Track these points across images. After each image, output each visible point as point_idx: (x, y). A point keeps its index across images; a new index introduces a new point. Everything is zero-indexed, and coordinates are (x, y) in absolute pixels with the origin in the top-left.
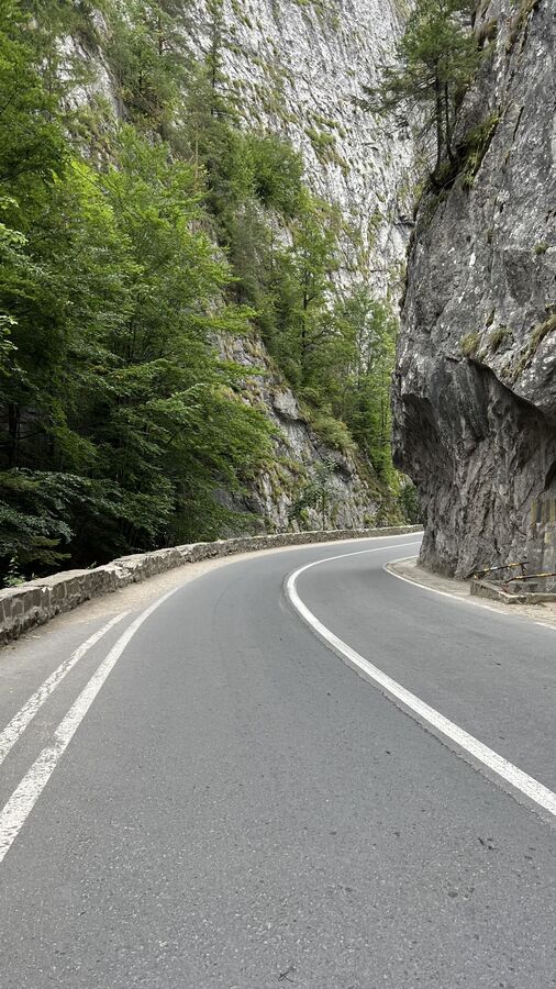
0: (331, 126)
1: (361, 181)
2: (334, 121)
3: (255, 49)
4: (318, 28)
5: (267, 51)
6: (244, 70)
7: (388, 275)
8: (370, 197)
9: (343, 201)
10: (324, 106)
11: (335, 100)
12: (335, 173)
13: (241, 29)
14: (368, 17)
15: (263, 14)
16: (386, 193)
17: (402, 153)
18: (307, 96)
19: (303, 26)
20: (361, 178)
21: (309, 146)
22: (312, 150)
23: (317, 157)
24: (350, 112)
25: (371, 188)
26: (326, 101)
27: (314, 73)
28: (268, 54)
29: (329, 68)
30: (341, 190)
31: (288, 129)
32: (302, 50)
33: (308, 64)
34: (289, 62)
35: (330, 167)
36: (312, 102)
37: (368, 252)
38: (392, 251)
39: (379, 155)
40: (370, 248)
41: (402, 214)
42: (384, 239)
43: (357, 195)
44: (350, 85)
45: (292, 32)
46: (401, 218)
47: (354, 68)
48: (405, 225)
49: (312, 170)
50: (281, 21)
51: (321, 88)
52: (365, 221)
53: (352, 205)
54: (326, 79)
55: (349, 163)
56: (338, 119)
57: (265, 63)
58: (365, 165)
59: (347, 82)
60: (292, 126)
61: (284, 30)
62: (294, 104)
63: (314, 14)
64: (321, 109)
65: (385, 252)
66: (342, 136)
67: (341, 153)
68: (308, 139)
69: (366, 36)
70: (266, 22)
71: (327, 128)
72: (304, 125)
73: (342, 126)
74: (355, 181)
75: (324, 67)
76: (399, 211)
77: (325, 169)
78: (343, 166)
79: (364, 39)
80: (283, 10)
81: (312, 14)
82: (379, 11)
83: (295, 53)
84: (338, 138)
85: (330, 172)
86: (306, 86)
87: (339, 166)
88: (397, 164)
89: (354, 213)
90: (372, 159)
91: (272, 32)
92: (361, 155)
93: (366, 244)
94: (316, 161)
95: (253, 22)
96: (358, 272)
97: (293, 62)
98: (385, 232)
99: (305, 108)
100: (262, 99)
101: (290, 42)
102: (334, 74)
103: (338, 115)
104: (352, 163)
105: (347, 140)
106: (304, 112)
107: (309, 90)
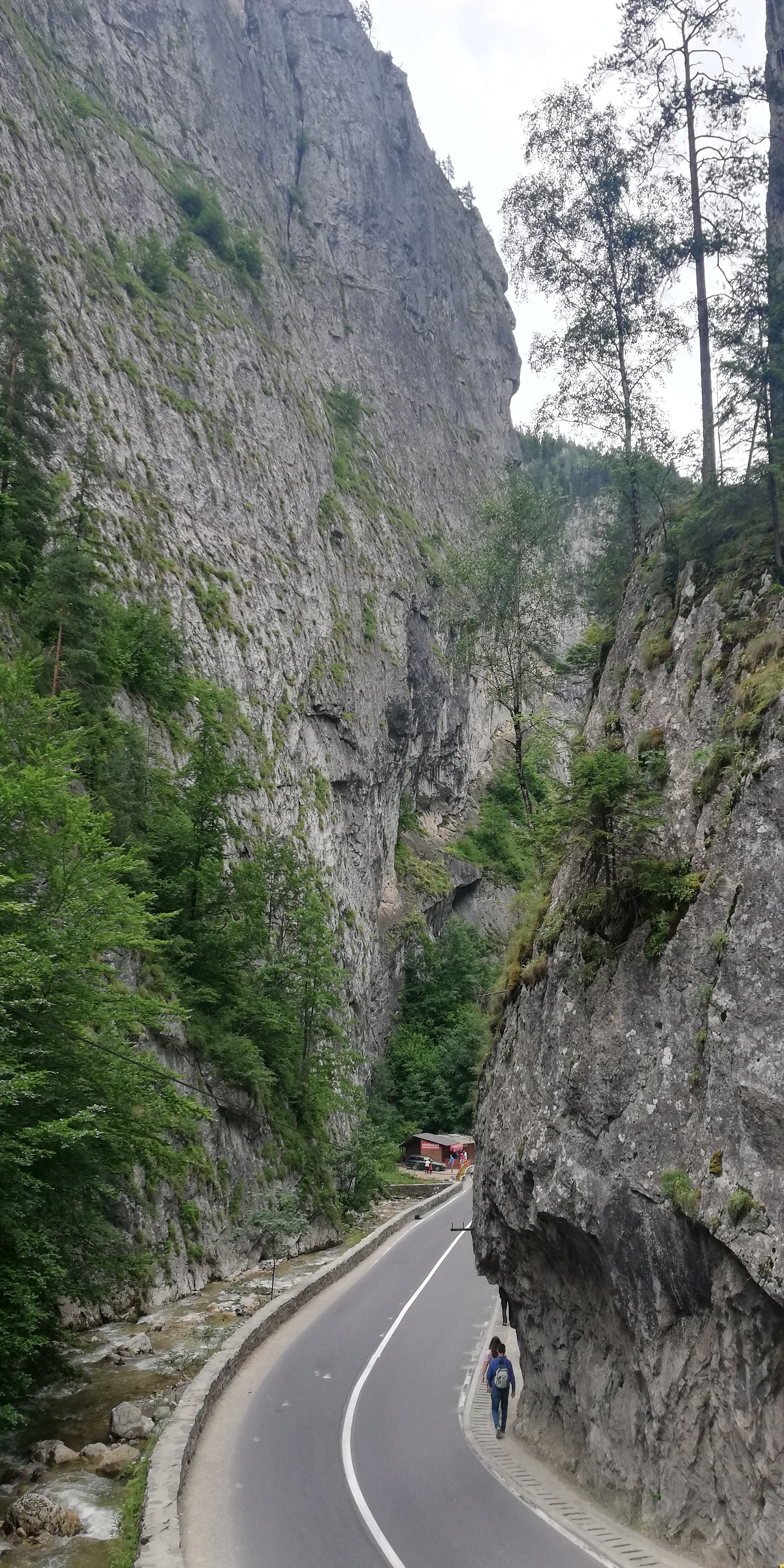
0: (224, 578)
1: (263, 656)
2: (227, 570)
3: (121, 469)
4: (205, 443)
5: (137, 473)
6: (106, 497)
7: (299, 791)
8: (275, 680)
9: (240, 685)
10: (212, 550)
11: (228, 542)
12: (228, 645)
13: (103, 442)
14: (269, 435)
15: (132, 421)
16: (297, 673)
17: (316, 617)
18: (190, 535)
19: (186, 440)
20: (263, 652)
21: (192, 605)
22: (196, 610)
23: (205, 622)
24: (249, 561)
25: (277, 666)
26: (215, 542)
27: (199, 505)
28: (138, 476)
29: (221, 497)
30: (237, 669)
31: (164, 581)
32: (184, 473)
33: (192, 491)
34: (167, 488)
35: (222, 636)
36: (197, 544)
37: (274, 759)
38: (304, 755)
39: (286, 620)
40: (276, 753)
41: (317, 702)
42: (294, 739)
43: (258, 677)
44: (248, 524)
45: (170, 448)
46: (316, 708)
47: (252, 500)
48: (320, 717)
49: (195, 639)
50: (157, 433)
51: (209, 524)
52: (269, 713)
53: (250, 690)
54: (216, 514)
55: (246, 631)
56: (232, 568)
57: (133, 488)
58: (268, 634)
59: (244, 520)
60: (170, 578)
61: (160, 446)
62: (172, 546)
63: (200, 425)
64: (209, 554)
65: (295, 758)
66: (238, 592)
67: (236, 619)
68: (190, 596)
69: (269, 459)
70: (137, 432)
71: (217, 581)
72: (186, 575)
73: (237, 580)
74: (257, 656)
75: (214, 498)
76: (312, 697)
77: (214, 639)
78: (238, 633)
79: (266, 464)
80: (159, 417)
81: (199, 427)
82: (284, 429)
83: (175, 476)
84: (233, 596)
85: (221, 641)
86: (188, 521)
87: (233, 636)
88: (310, 632)
89: (255, 703)
90: (278, 626)
91: (144, 448)
92: (263, 619)
93: (271, 747)
94: (203, 627)
95: (118, 432)
96: (262, 791)
97: (172, 489)
98: (295, 728)
99: (187, 551)
100: (130, 538)
101: (168, 462)
102: (227, 507)
103: (232, 563)
104: (252, 631)
105: (244, 598)
106: (186, 556)
107: (193, 527)
